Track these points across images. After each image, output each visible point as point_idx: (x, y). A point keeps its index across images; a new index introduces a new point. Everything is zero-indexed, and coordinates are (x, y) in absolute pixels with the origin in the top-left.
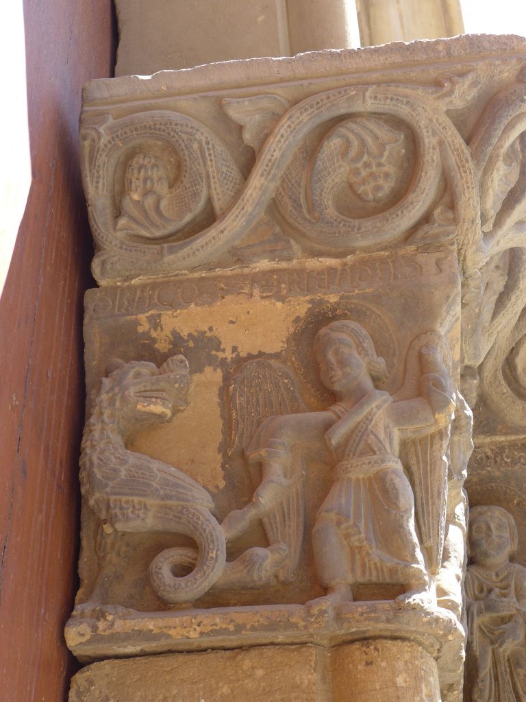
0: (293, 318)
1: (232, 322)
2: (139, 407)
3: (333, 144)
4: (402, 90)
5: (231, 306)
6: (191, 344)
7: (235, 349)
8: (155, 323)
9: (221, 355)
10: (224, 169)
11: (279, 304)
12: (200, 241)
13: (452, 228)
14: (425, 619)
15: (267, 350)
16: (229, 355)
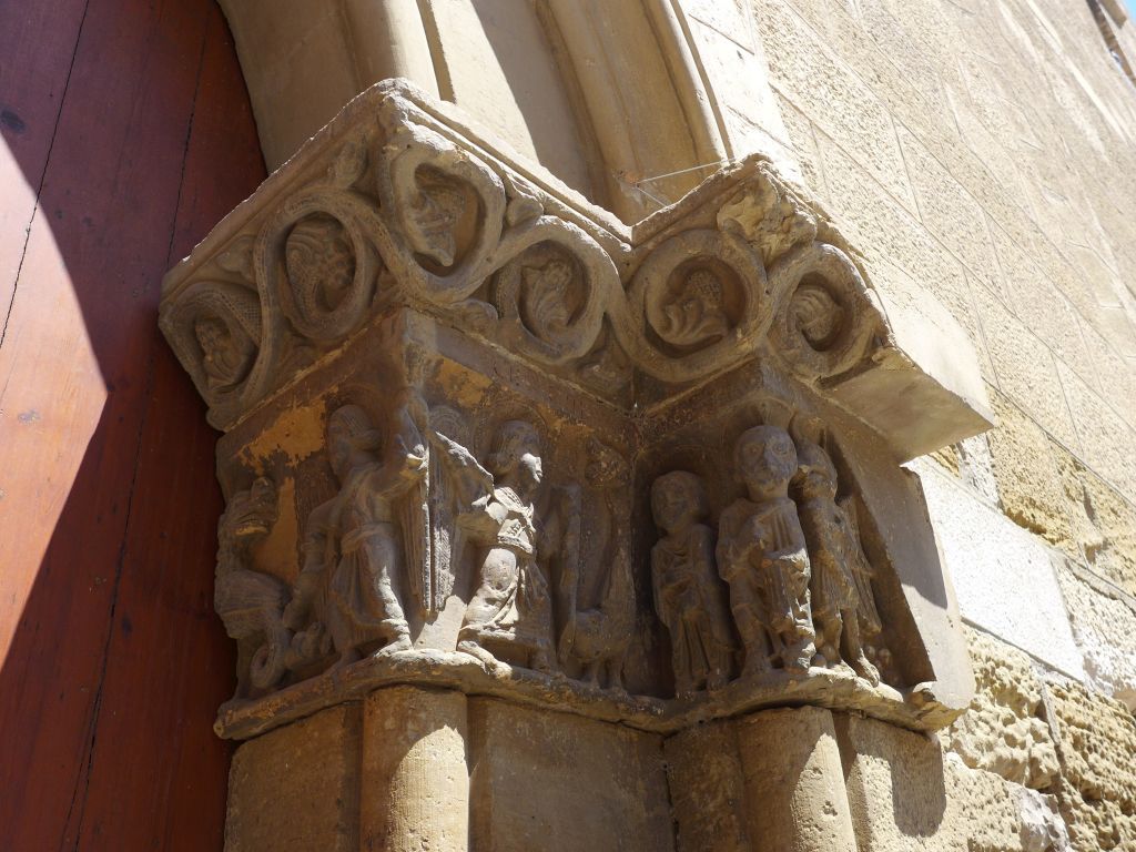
0: (320, 416)
1: (288, 435)
2: (238, 533)
3: (293, 256)
4: (307, 190)
5: (283, 422)
6: (273, 463)
7: (297, 456)
8: (249, 455)
9: (291, 465)
10: (246, 311)
11: (307, 409)
12: (253, 376)
13: (395, 286)
14: (393, 668)
15: (315, 449)
16: (294, 463)
